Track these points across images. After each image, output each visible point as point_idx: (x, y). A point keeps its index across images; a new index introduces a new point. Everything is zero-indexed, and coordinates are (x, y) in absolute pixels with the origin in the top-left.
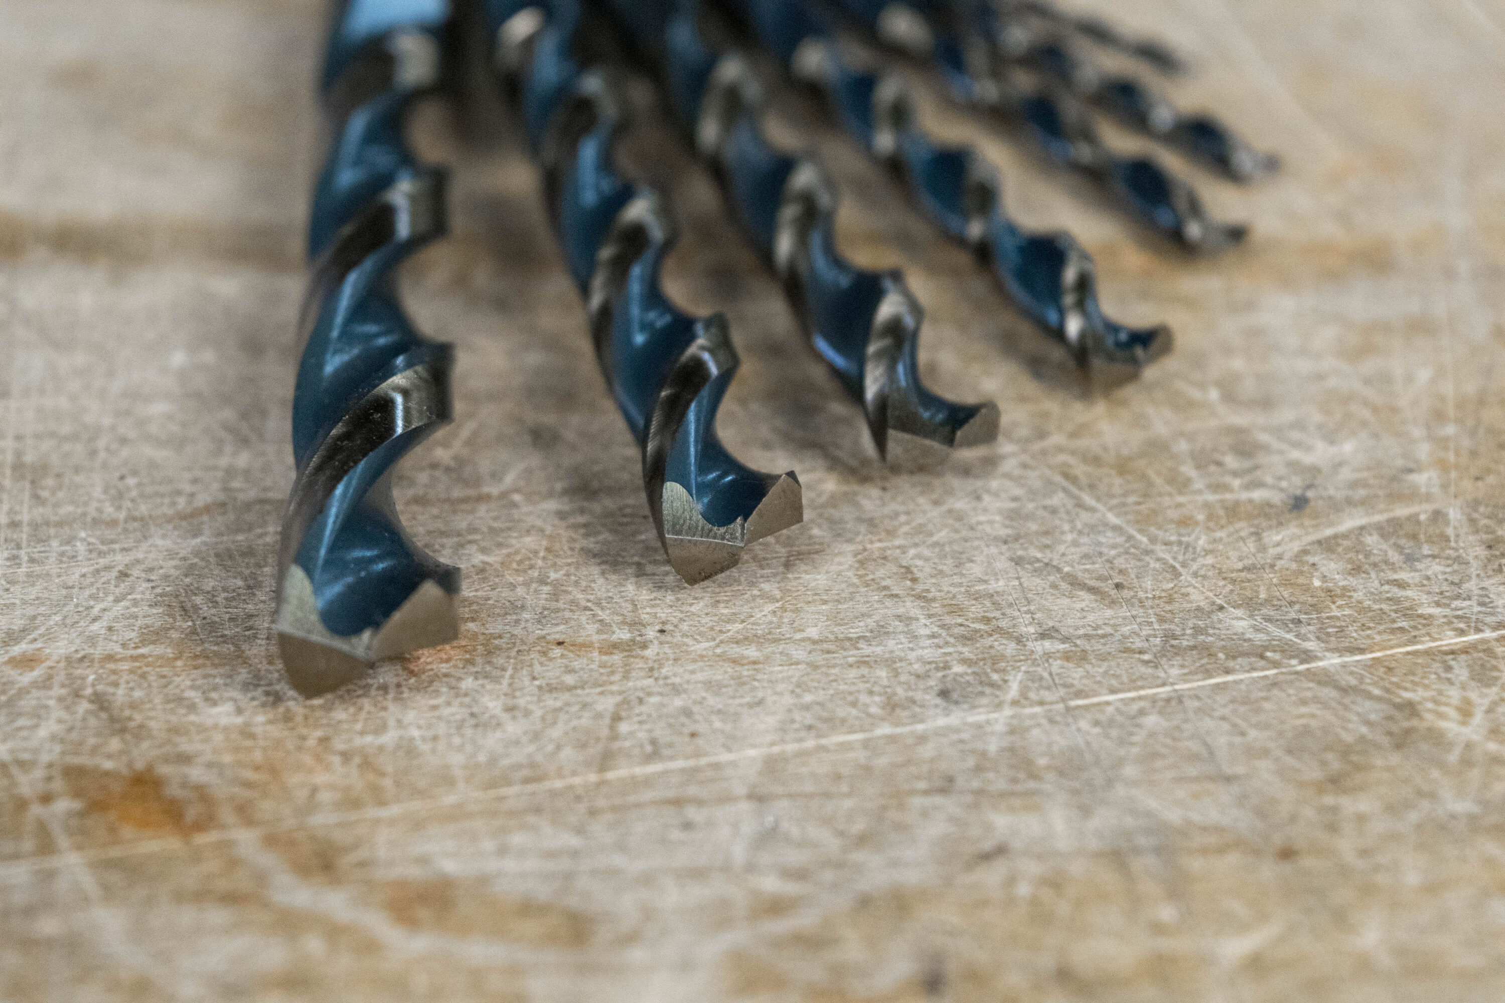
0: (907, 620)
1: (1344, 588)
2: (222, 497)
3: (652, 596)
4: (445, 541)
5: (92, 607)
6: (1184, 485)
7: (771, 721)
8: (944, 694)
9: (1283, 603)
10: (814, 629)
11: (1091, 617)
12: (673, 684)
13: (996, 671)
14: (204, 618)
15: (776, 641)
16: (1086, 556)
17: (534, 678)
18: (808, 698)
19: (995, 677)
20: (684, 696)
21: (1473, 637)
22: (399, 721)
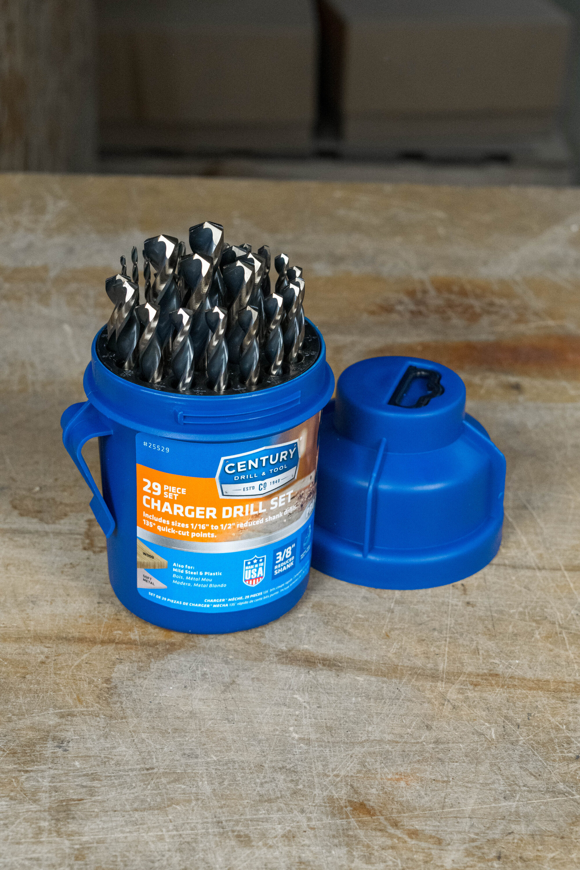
0: (499, 780)
2: (367, 738)
6: (555, 751)
7: (473, 801)
8: (505, 798)
15: (474, 783)
16: (534, 767)
18: (480, 796)
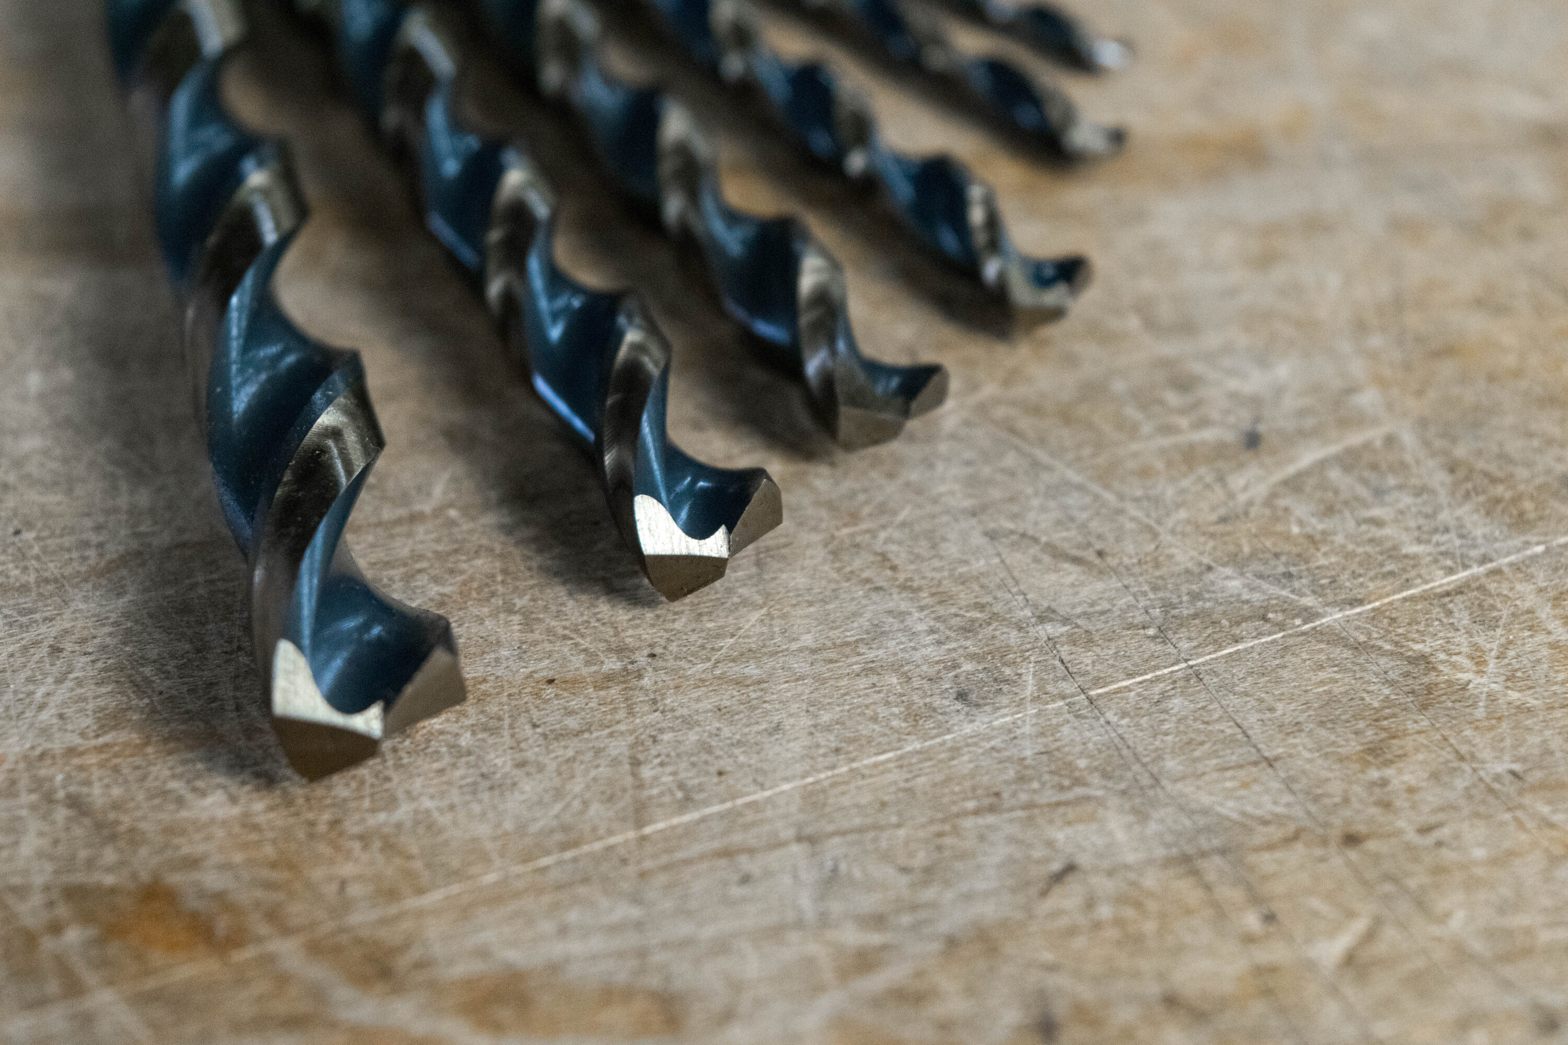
1: (1324, 533)
3: (630, 616)
4: (392, 572)
5: (33, 693)
9: (1267, 555)
10: (808, 636)
11: (1085, 593)
12: (682, 716)
13: (1005, 664)
14: (161, 693)
17: (535, 726)
19: (1008, 671)
20: (698, 729)
21: (1462, 575)
22: (408, 793)
